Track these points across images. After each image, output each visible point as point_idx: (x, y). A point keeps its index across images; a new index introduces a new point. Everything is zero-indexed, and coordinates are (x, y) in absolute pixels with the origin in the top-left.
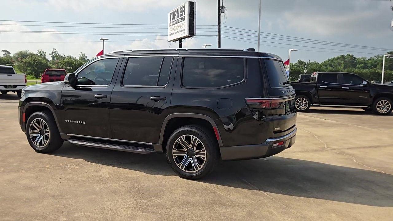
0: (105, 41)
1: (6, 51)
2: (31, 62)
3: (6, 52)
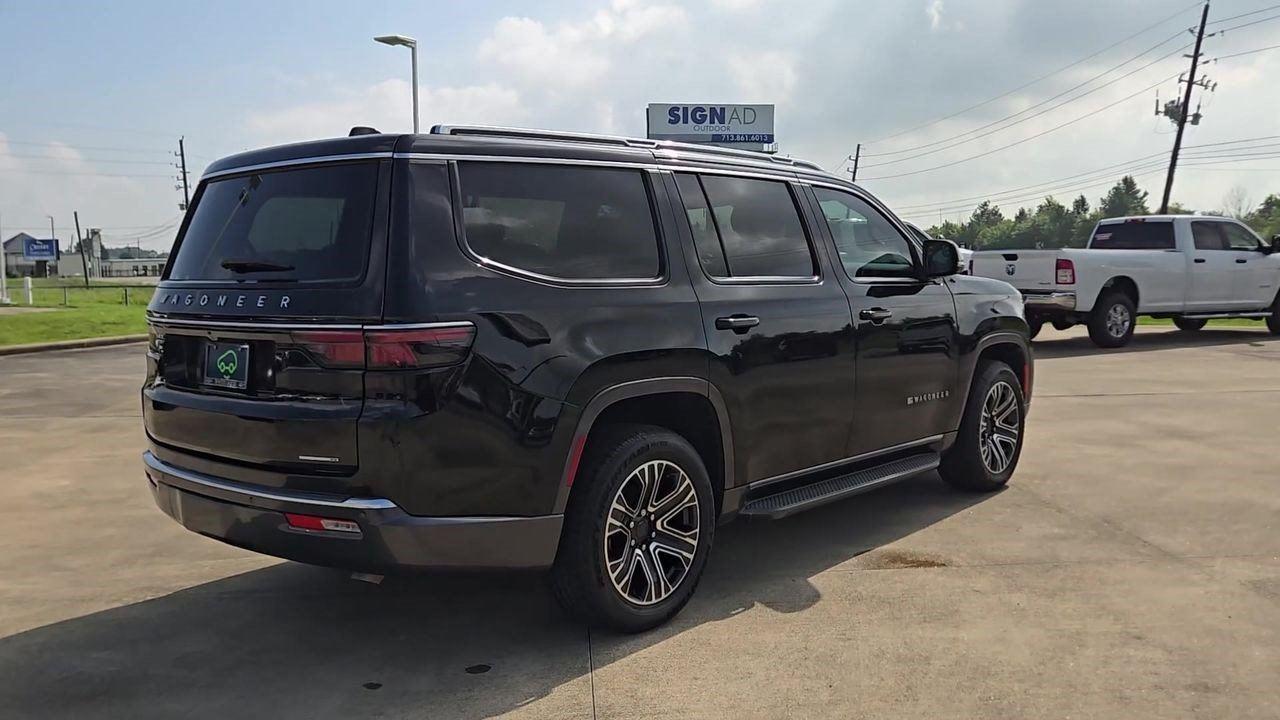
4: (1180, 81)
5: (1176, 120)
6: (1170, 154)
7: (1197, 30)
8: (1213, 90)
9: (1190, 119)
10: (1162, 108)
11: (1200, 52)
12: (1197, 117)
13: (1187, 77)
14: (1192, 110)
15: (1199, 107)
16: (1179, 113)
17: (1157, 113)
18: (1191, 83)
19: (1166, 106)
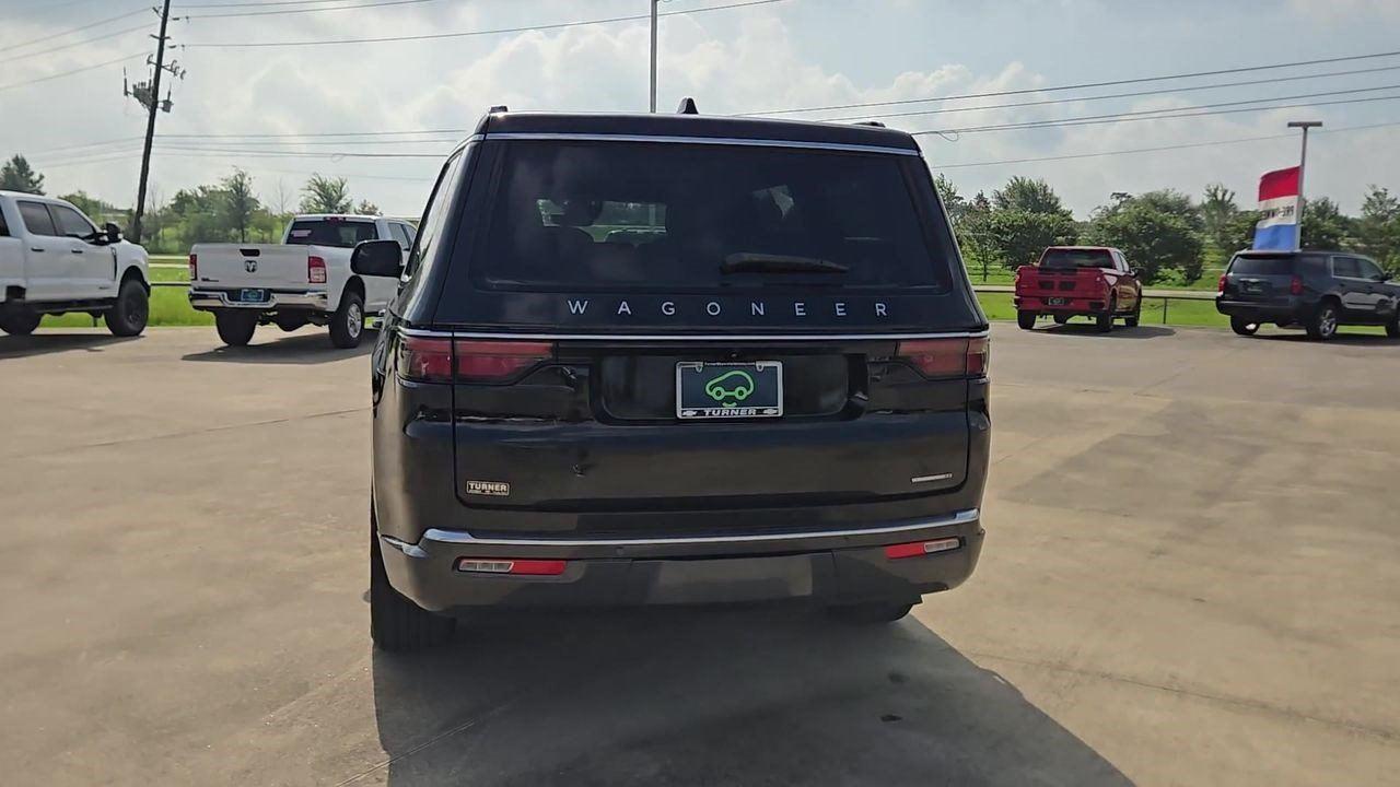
0: (1310, 129)
1: (1124, 195)
2: (1129, 226)
3: (1124, 199)
4: (149, 62)
5: (148, 105)
6: (144, 141)
7: (162, 11)
8: (182, 77)
9: (161, 105)
10: (130, 89)
11: (166, 35)
12: (167, 105)
13: (155, 59)
14: (162, 96)
15: (169, 93)
16: (149, 97)
17: (126, 93)
18: (159, 66)
19: (135, 87)
